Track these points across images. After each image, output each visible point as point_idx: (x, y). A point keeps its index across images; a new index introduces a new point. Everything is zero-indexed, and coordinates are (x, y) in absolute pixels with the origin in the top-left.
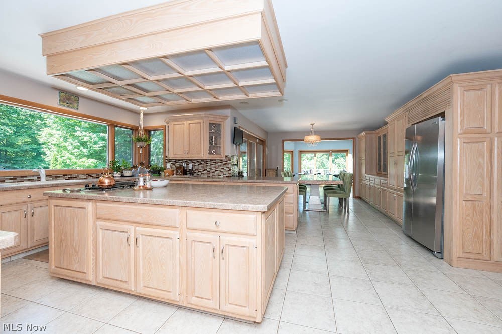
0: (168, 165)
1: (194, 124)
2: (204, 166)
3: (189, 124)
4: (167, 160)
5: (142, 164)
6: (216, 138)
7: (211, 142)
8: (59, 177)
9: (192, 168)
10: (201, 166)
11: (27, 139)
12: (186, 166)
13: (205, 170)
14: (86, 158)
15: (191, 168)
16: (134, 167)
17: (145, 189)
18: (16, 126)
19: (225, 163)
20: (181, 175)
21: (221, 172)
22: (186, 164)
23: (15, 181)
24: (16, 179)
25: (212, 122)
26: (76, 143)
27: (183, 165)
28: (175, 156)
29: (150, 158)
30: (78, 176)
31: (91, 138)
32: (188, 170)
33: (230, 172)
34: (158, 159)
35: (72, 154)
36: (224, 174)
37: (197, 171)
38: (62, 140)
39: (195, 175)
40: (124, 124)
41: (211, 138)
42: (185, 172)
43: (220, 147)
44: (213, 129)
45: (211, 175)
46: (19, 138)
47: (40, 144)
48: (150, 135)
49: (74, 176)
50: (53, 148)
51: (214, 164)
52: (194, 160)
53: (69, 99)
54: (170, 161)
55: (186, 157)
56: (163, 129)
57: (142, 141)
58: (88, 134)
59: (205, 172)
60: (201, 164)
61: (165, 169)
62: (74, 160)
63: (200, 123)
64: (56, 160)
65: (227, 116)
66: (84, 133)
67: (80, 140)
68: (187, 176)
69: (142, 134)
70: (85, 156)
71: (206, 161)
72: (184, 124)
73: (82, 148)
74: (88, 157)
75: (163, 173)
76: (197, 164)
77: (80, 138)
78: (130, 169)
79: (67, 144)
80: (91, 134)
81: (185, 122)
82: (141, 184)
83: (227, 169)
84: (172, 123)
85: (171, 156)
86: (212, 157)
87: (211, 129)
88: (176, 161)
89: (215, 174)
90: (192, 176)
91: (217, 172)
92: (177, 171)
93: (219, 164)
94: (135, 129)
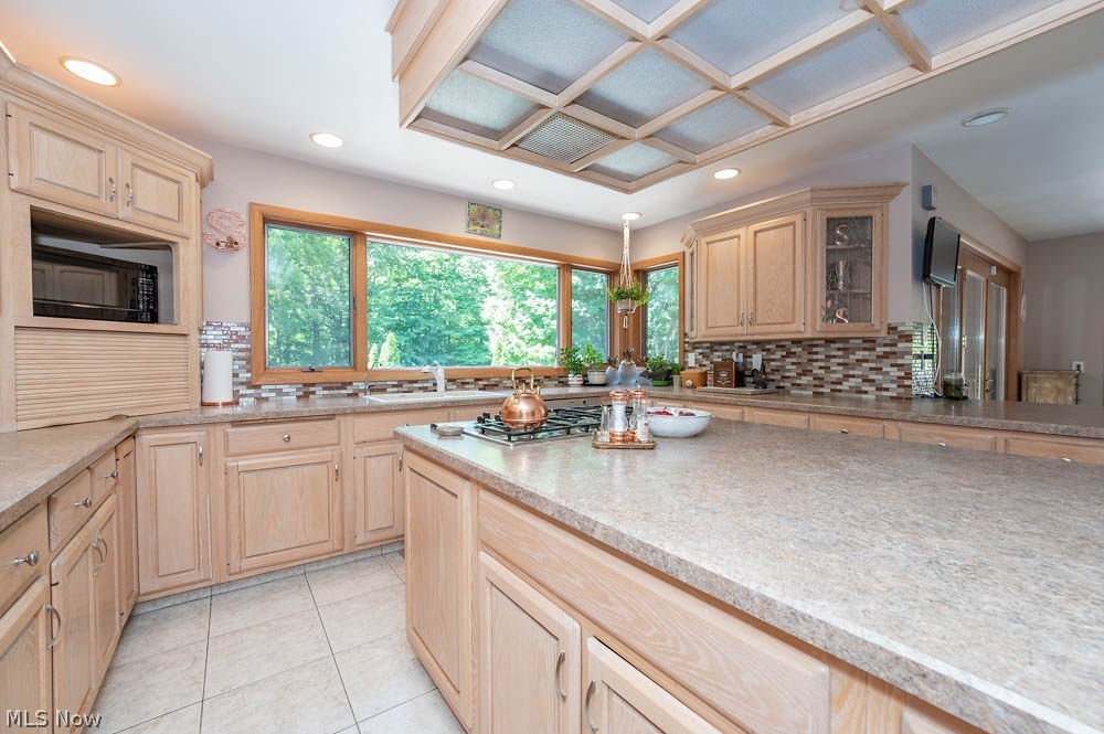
0: (691, 358)
1: (772, 232)
2: (804, 359)
3: (756, 233)
4: (687, 345)
5: (627, 355)
6: (850, 268)
7: (831, 283)
8: (468, 383)
9: (763, 366)
10: (788, 360)
11: (470, 318)
12: (741, 359)
13: (805, 373)
14: (540, 344)
15: (759, 368)
16: (612, 362)
17: (628, 443)
18: (459, 299)
19: (887, 349)
20: (726, 386)
21: (866, 380)
22: (741, 355)
23: (400, 389)
24: (401, 386)
25: (835, 215)
26: (527, 319)
27: (734, 358)
28: (711, 331)
29: (645, 341)
30: (501, 382)
31: (547, 310)
32: (747, 373)
33: (907, 382)
34: (661, 343)
35: (522, 338)
36: (879, 389)
37: (777, 377)
38: (508, 315)
39: (771, 387)
40: (592, 262)
41: (831, 270)
42: (740, 378)
43: (867, 298)
44: (841, 239)
45: (826, 390)
46: (463, 316)
47: (483, 324)
48: (645, 282)
49: (493, 381)
50: (498, 328)
51: (841, 353)
52: (769, 342)
53: (483, 217)
54: (695, 345)
55: (743, 333)
56: (678, 261)
57: (627, 297)
58: (543, 301)
59: (804, 380)
60: (790, 354)
61: (683, 369)
62: (524, 348)
63: (793, 224)
64: (500, 349)
65: (899, 186)
66: (538, 299)
67: (532, 314)
68: (749, 390)
69: (627, 281)
70: (539, 341)
71: (808, 345)
72: (739, 237)
73: (535, 327)
74: (544, 343)
75: (676, 379)
76: (778, 355)
77: (532, 311)
78: (602, 368)
79: (516, 321)
80: (548, 301)
81: (741, 231)
82: (619, 426)
83: (895, 372)
84: (704, 240)
85: (699, 333)
86: (835, 330)
87: (831, 239)
88: (714, 346)
89: (845, 386)
90: (760, 390)
91: (852, 382)
92: (716, 376)
93: (860, 355)
94: (612, 272)
